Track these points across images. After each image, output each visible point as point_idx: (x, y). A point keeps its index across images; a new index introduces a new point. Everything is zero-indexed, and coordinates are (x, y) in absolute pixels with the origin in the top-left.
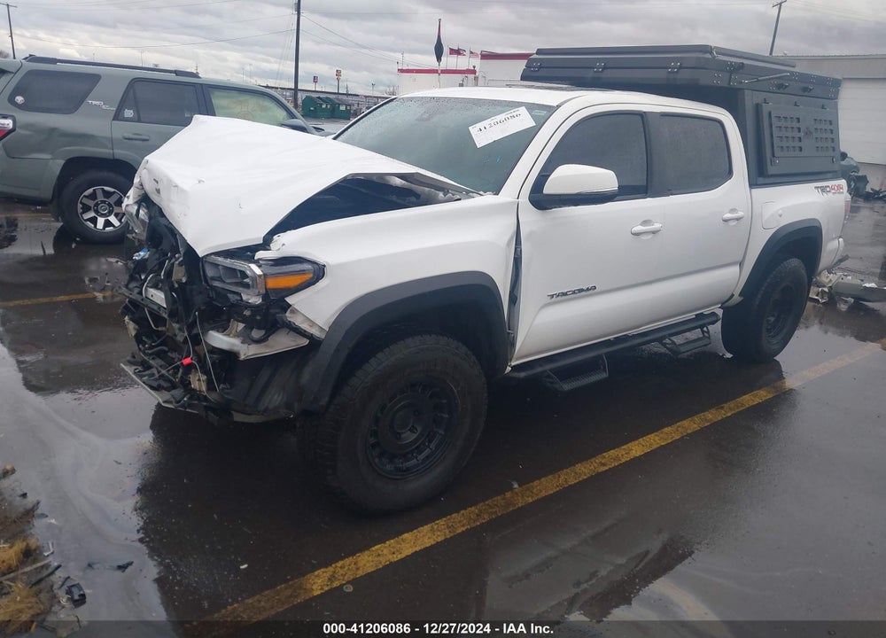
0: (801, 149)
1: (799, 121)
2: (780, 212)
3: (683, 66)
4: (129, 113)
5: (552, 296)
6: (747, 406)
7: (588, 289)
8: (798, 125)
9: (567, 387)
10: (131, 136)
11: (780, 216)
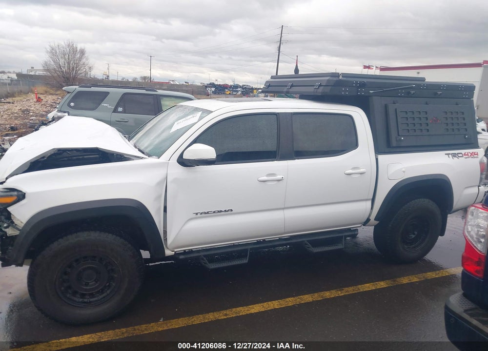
0: (428, 130)
1: (426, 113)
2: (404, 170)
3: (322, 85)
4: (120, 109)
5: (197, 214)
6: (361, 291)
7: (225, 211)
8: (426, 116)
9: (212, 266)
10: (119, 120)
11: (404, 172)
